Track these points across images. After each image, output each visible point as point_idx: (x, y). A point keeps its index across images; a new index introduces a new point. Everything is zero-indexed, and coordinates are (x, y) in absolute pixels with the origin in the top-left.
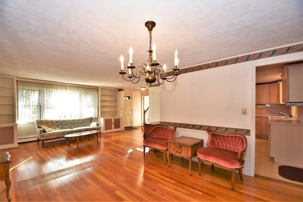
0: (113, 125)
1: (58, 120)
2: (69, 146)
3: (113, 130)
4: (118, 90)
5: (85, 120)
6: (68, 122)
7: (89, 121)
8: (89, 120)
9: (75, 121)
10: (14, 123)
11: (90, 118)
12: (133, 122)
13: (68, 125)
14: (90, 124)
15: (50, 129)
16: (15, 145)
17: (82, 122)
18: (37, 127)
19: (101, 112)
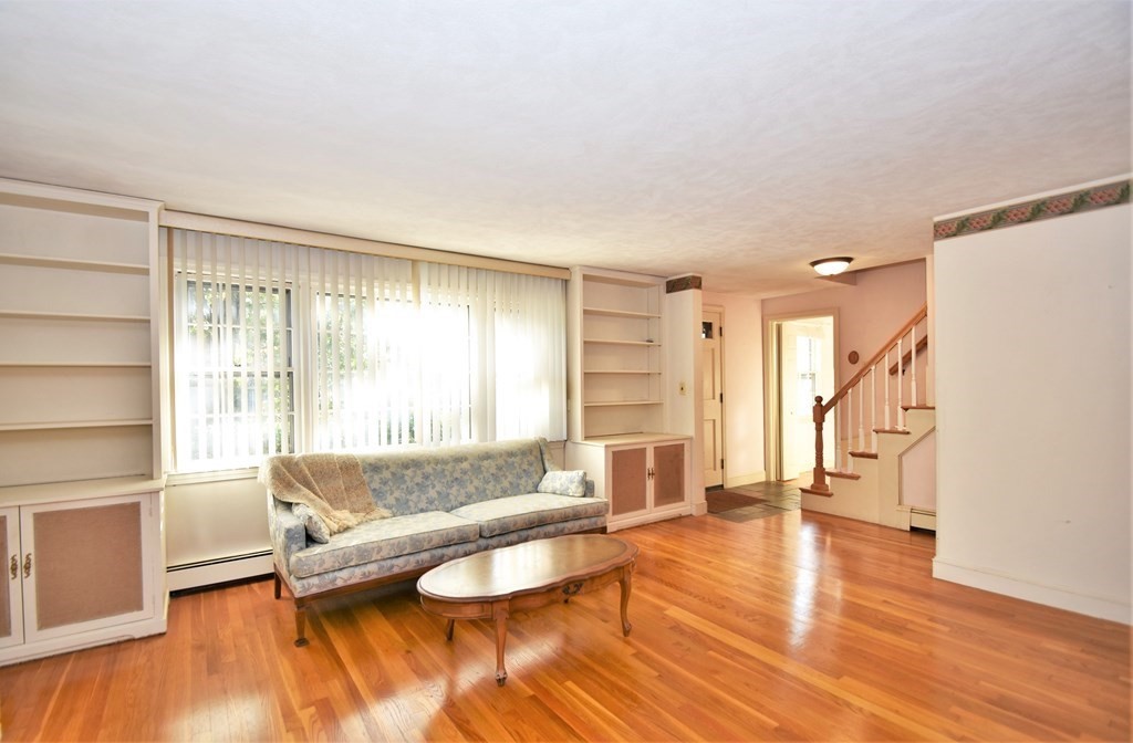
0: (650, 485)
1: (380, 460)
2: (450, 637)
3: (652, 512)
4: (663, 288)
5: (511, 454)
6: (428, 469)
7: (531, 464)
8: (532, 458)
9: (465, 465)
10: (151, 477)
11: (537, 443)
12: (728, 464)
13: (434, 487)
14: (536, 478)
15: (338, 514)
16: (152, 617)
17: (499, 468)
18: (270, 501)
19: (587, 409)
